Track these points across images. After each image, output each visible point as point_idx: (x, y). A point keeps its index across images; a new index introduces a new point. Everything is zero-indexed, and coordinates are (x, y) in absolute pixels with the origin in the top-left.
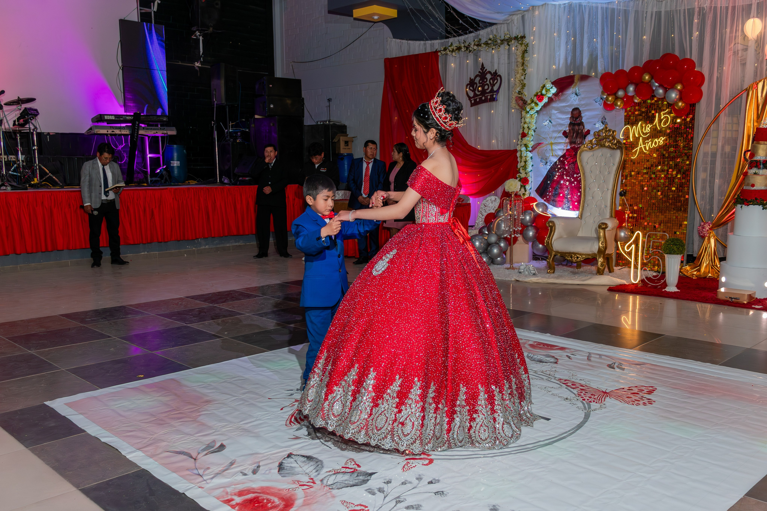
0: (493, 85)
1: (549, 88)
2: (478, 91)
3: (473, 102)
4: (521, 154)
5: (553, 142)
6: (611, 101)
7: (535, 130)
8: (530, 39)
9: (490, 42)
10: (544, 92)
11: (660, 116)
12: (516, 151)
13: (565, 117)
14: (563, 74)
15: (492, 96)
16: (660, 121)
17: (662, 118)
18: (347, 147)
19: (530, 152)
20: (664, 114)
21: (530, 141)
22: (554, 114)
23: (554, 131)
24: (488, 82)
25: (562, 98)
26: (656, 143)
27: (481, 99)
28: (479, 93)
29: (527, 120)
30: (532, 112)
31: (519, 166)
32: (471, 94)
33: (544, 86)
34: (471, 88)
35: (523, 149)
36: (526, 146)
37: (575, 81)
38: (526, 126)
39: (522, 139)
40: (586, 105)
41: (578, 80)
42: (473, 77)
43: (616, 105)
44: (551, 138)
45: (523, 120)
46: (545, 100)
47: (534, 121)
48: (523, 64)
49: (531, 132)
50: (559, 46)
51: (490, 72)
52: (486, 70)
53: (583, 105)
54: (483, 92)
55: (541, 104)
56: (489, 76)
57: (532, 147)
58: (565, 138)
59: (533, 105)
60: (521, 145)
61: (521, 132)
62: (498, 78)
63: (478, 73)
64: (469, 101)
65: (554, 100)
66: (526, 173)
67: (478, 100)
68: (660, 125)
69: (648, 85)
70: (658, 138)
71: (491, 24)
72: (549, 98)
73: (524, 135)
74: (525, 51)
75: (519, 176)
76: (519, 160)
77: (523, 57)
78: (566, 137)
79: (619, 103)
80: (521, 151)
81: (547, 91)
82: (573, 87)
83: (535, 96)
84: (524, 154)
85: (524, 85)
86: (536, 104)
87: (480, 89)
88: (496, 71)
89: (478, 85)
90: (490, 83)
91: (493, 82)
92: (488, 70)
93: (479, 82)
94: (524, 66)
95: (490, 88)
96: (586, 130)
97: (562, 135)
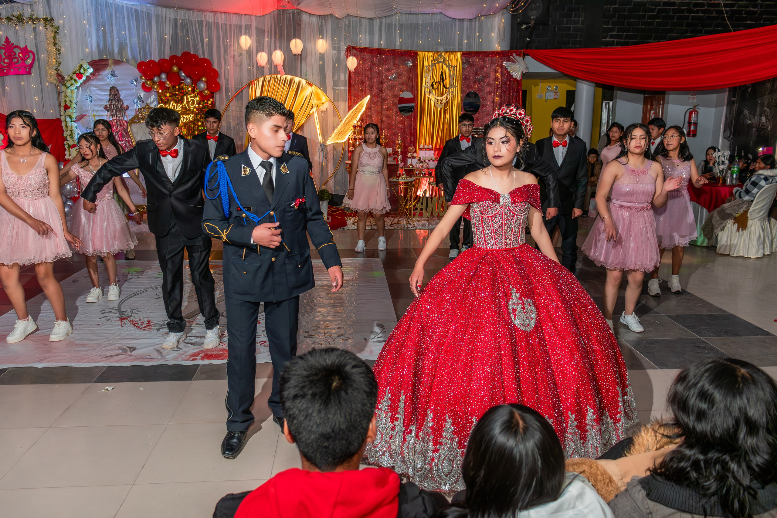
0: (24, 60)
1: (86, 68)
2: (5, 63)
5: (95, 114)
6: (149, 85)
7: (77, 103)
8: (59, 22)
9: (14, 18)
10: (82, 71)
11: (187, 99)
14: (96, 58)
15: (24, 69)
16: (188, 102)
17: (189, 100)
19: (74, 122)
20: (190, 97)
21: (74, 112)
22: (93, 90)
23: (95, 105)
25: (99, 77)
26: (187, 119)
27: (9, 70)
28: (5, 65)
29: (69, 94)
30: (73, 88)
31: (65, 134)
33: (81, 66)
35: (68, 119)
36: (70, 117)
37: (109, 64)
38: (67, 99)
39: (65, 111)
40: (123, 85)
41: (112, 63)
44: (93, 111)
45: (63, 94)
46: (84, 78)
47: (75, 95)
48: (55, 44)
49: (74, 105)
50: (90, 33)
51: (18, 47)
53: (119, 85)
54: (12, 65)
55: (81, 81)
56: (17, 51)
57: (75, 118)
58: (107, 112)
59: (73, 81)
60: (65, 116)
61: (63, 104)
62: (30, 54)
65: (92, 78)
66: (73, 141)
67: (5, 71)
68: (188, 105)
69: (178, 75)
70: (188, 114)
72: (87, 77)
73: (67, 107)
74: (56, 33)
75: (68, 143)
76: (64, 128)
77: (55, 38)
78: (108, 110)
79: (155, 87)
80: (66, 121)
81: (85, 70)
82: (108, 69)
83: (74, 73)
84: (69, 124)
85: (60, 63)
86: (75, 81)
87: (6, 61)
88: (26, 47)
89: (4, 57)
90: (20, 57)
91: (24, 56)
92: (15, 44)
93: (5, 53)
94: (57, 46)
95: (20, 61)
96: (125, 106)
97: (103, 109)
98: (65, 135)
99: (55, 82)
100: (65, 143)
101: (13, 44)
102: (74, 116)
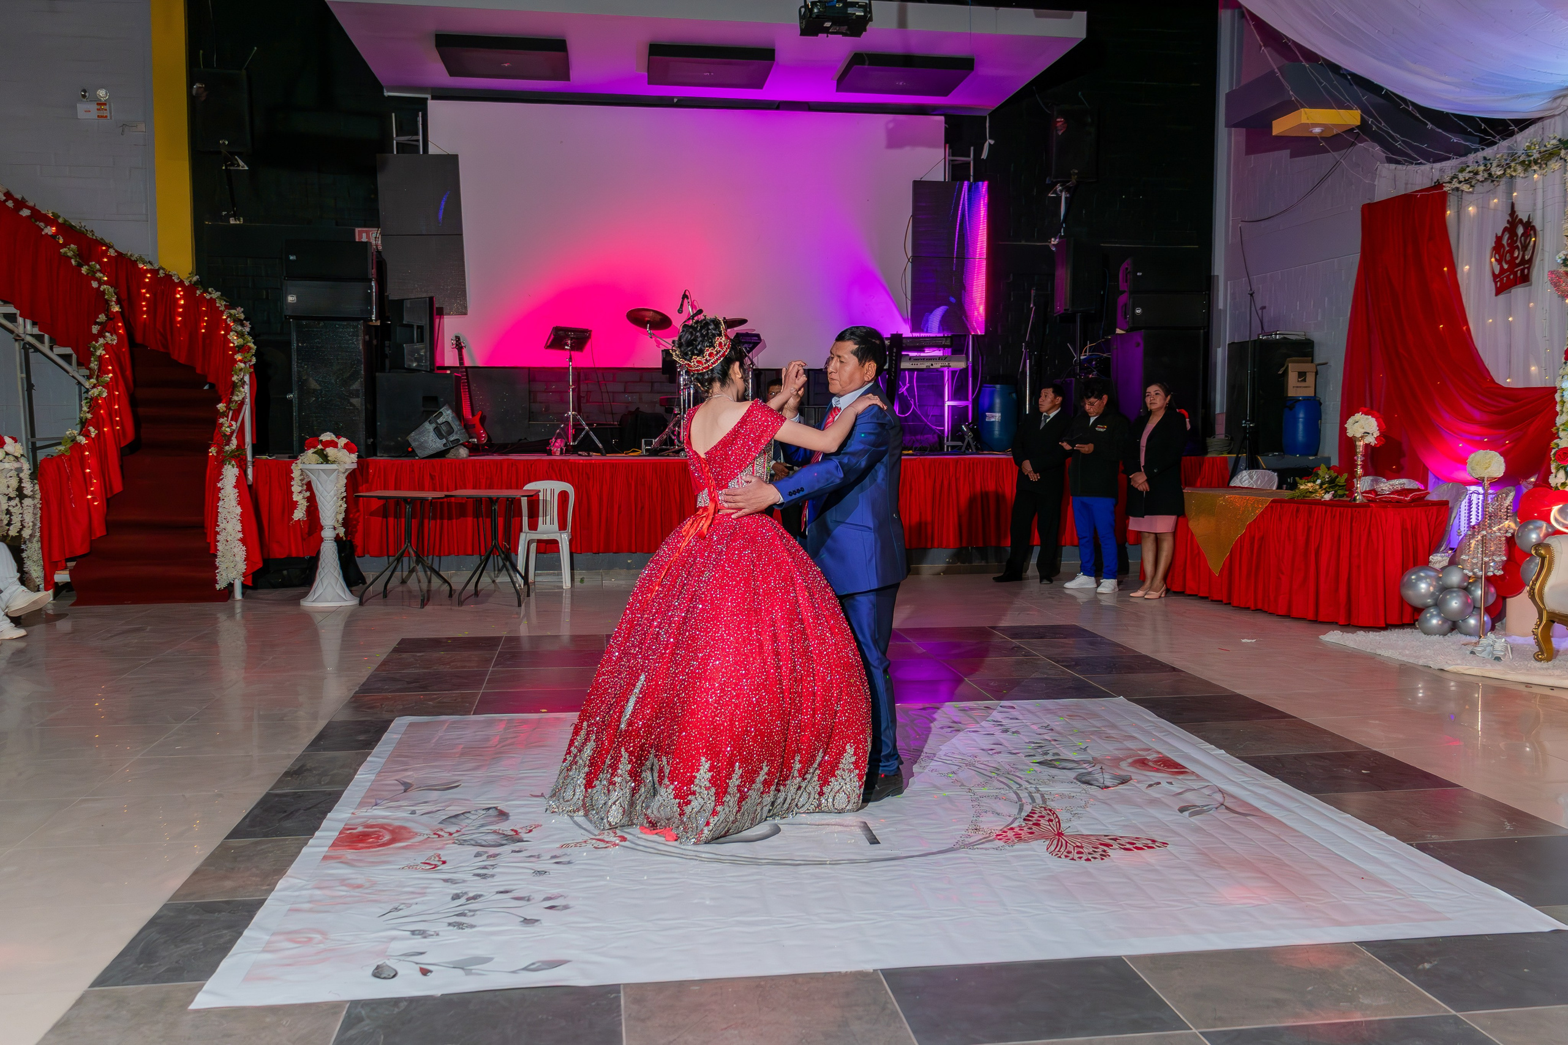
0: (1524, 249)
2: (1506, 262)
3: (1499, 284)
4: (1564, 395)
12: (1554, 390)
15: (1522, 271)
18: (1303, 384)
24: (1519, 244)
27: (1508, 277)
28: (1506, 267)
32: (1497, 269)
34: (1497, 256)
42: (1500, 234)
51: (1521, 221)
52: (1517, 216)
54: (1512, 263)
56: (1520, 230)
62: (1532, 233)
63: (1507, 224)
64: (1493, 284)
71: (1523, 124)
75: (1557, 444)
76: (1558, 408)
80: (1563, 389)
87: (1509, 257)
88: (1530, 217)
89: (1507, 249)
90: (1522, 244)
91: (1525, 241)
93: (1507, 242)
95: (1521, 254)
98: (1557, 424)
100: (1553, 443)
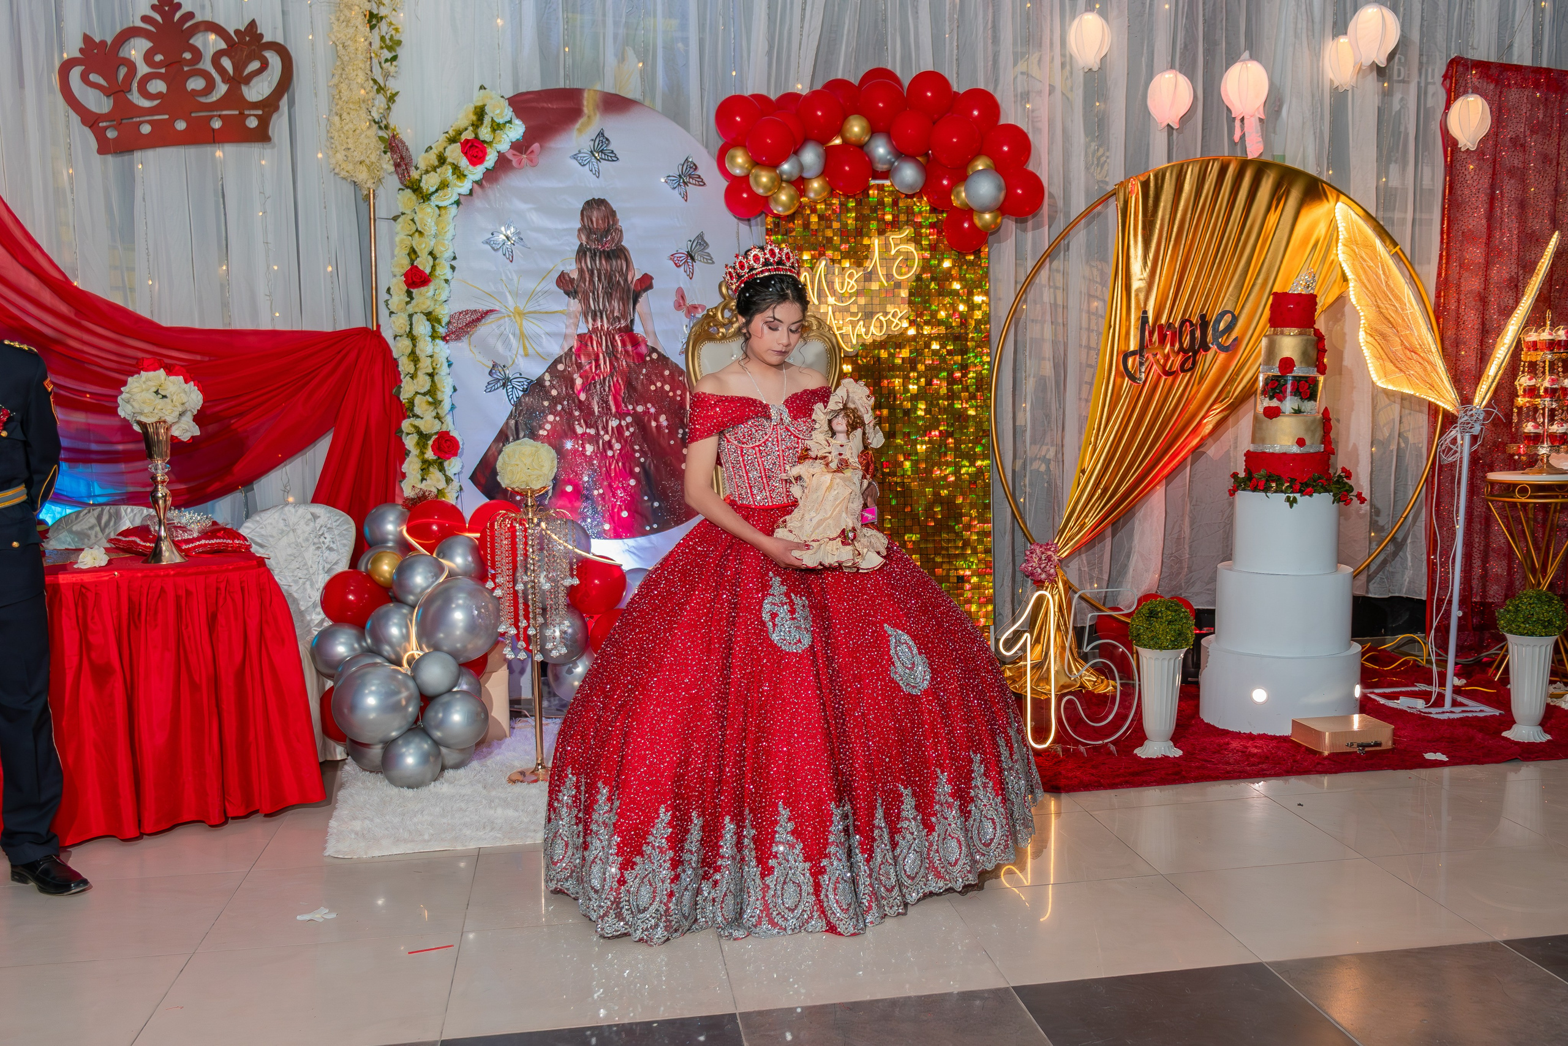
0: (237, 81)
1: (501, 121)
2: (147, 95)
3: (112, 133)
4: (414, 346)
5: (524, 307)
7: (453, 263)
10: (485, 133)
11: (884, 246)
13: (560, 226)
14: (533, 83)
16: (887, 260)
17: (893, 252)
19: (444, 339)
20: (898, 241)
21: (443, 300)
22: (517, 212)
23: (523, 273)
24: (206, 65)
27: (162, 126)
28: (146, 104)
29: (428, 225)
30: (447, 198)
31: (407, 390)
32: (98, 103)
34: (94, 77)
35: (422, 328)
37: (585, 110)
38: (423, 247)
39: (410, 294)
41: (597, 107)
42: (103, 38)
43: (777, 201)
44: (519, 294)
46: (490, 160)
47: (450, 231)
49: (443, 271)
51: (212, 26)
52: (193, 15)
53: (619, 192)
54: (178, 100)
55: (475, 173)
56: (211, 43)
57: (449, 323)
58: (566, 299)
59: (447, 172)
60: (411, 316)
63: (139, 24)
65: (514, 163)
66: (438, 417)
67: (145, 130)
68: (888, 274)
69: (861, 151)
73: (416, 279)
75: (416, 427)
76: (405, 366)
78: (571, 293)
79: (783, 197)
80: (413, 338)
81: (496, 127)
82: (580, 130)
83: (452, 140)
84: (426, 346)
85: (392, 99)
86: (456, 168)
87: (158, 86)
88: (253, 24)
89: (143, 69)
90: (221, 71)
91: (238, 67)
92: (199, 18)
93: (148, 57)
94: (383, 26)
95: (222, 89)
96: (638, 276)
97: (554, 287)
98: (404, 396)
99: (362, 175)
100: (406, 425)
101: (190, 15)
102: (444, 313)
